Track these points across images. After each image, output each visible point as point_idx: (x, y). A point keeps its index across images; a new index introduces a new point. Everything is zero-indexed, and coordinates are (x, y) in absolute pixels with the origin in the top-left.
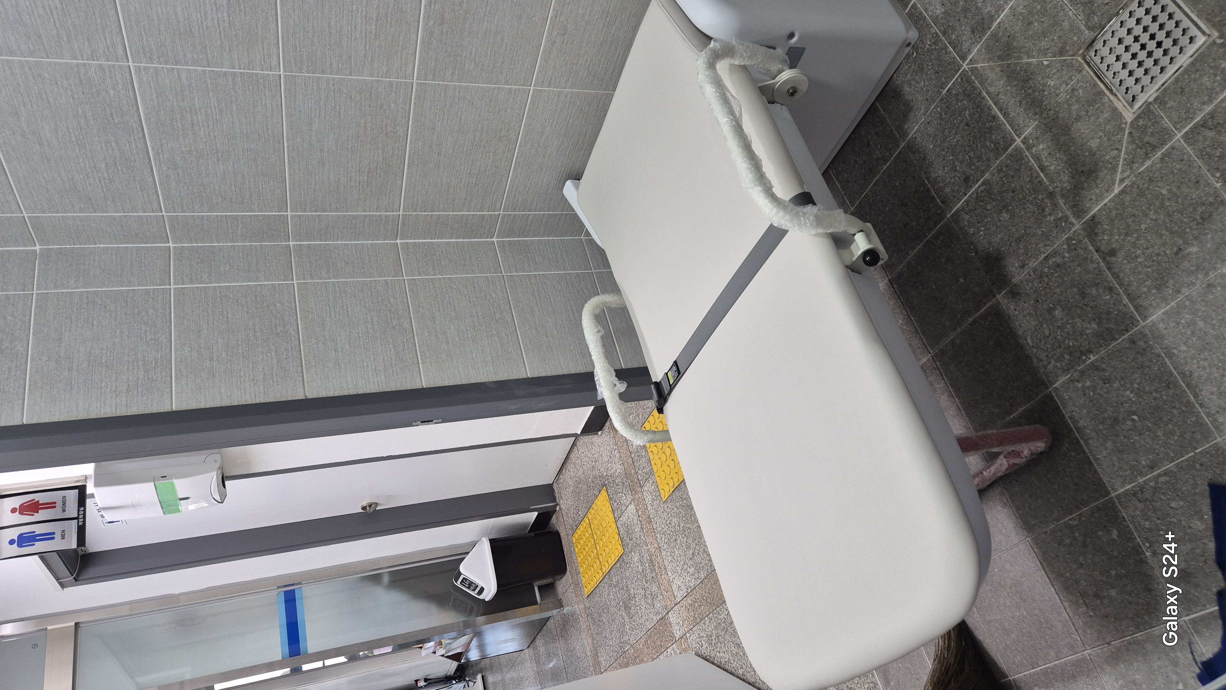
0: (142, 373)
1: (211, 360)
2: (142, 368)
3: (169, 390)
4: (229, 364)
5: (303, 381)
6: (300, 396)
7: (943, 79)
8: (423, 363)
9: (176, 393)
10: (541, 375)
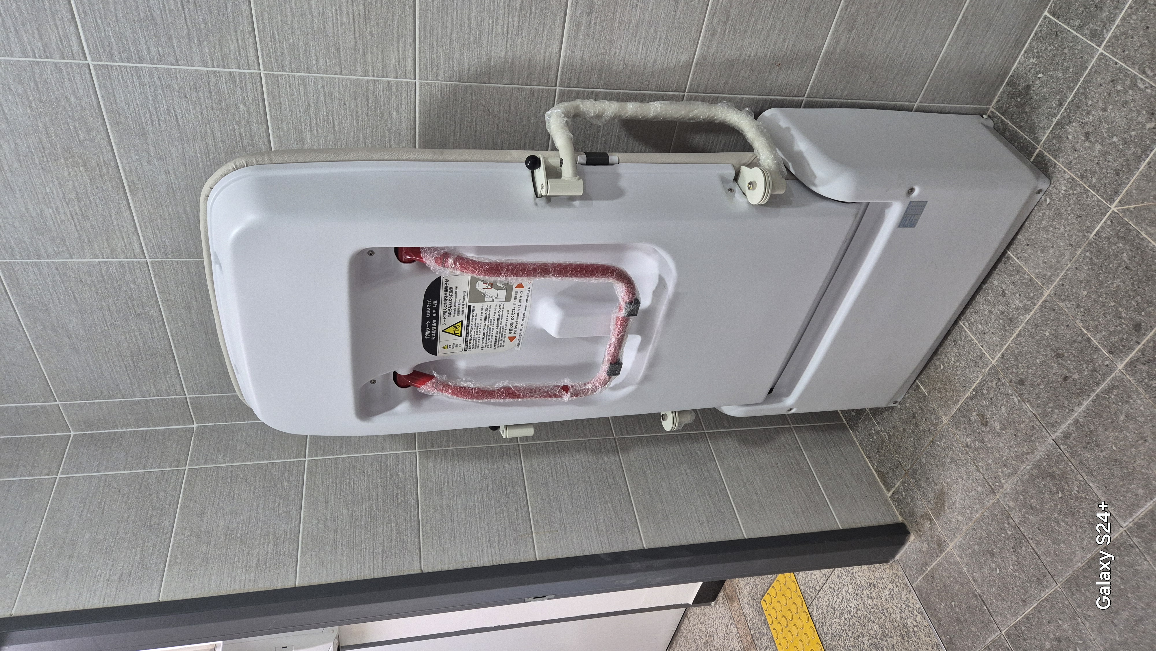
0: (272, 547)
1: (336, 532)
2: (272, 541)
3: (294, 564)
4: (352, 536)
5: (420, 554)
6: (415, 570)
7: (1088, 224)
8: (537, 533)
9: (301, 567)
10: (657, 546)
